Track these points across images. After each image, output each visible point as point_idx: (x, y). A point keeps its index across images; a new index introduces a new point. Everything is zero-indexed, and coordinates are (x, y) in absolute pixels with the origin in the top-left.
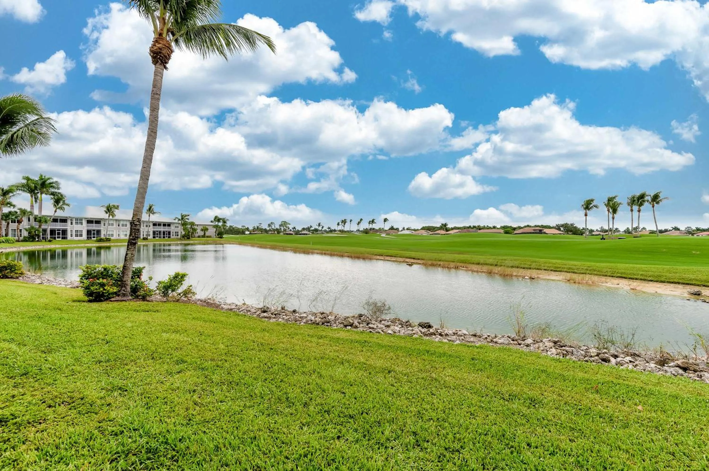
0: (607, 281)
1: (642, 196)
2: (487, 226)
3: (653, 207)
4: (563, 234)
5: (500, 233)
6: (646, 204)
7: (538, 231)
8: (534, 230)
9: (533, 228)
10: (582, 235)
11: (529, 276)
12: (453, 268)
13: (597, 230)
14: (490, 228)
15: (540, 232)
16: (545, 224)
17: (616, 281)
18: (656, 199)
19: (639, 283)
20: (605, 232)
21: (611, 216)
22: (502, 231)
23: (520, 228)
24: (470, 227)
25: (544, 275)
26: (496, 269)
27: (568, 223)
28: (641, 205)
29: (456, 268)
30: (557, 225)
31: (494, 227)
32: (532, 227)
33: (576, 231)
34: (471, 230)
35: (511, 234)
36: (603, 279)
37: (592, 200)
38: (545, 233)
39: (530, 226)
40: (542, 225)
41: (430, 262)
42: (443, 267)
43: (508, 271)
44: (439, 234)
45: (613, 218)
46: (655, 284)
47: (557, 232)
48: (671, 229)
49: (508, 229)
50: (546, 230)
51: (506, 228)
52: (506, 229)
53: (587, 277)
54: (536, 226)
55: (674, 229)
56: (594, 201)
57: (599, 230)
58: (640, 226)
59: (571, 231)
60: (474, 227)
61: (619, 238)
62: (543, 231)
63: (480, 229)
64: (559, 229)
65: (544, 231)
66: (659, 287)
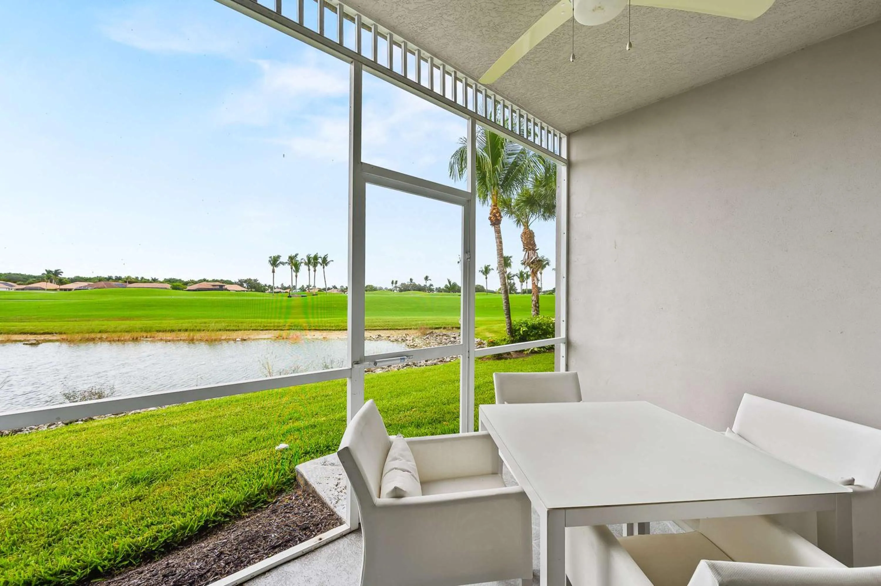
0: (307, 333)
1: (316, 258)
2: (142, 278)
3: (324, 268)
4: (247, 291)
5: (166, 288)
6: (319, 265)
7: (218, 287)
8: (213, 285)
9: (213, 284)
10: (264, 292)
11: (241, 338)
12: (129, 340)
13: (277, 287)
14: (147, 281)
15: (221, 288)
16: (225, 279)
17: (313, 333)
18: (325, 262)
19: (327, 333)
20: (284, 290)
21: (294, 274)
22: (169, 286)
23: (194, 282)
24: (110, 278)
25: (254, 335)
26: (198, 335)
27: (251, 278)
28: (315, 266)
29: (135, 340)
30: (240, 281)
31: (155, 280)
32: (210, 282)
33: (259, 287)
34: (114, 283)
35: (182, 290)
36: (304, 332)
37: (279, 257)
38: (226, 289)
39: (207, 281)
40: (222, 280)
41: (78, 337)
42: (110, 341)
43: (214, 335)
44: (44, 289)
45: (296, 276)
46: (336, 332)
47: (240, 288)
48: (332, 287)
49: (178, 284)
50: (227, 286)
51: (173, 282)
52: (175, 284)
53: (292, 333)
54: (214, 281)
55: (333, 287)
56: (281, 258)
57: (280, 286)
58: (311, 284)
59: (254, 288)
60: (118, 279)
61: (302, 296)
62: (224, 288)
63: (130, 283)
64: (241, 285)
65: (226, 287)
66: (339, 334)
